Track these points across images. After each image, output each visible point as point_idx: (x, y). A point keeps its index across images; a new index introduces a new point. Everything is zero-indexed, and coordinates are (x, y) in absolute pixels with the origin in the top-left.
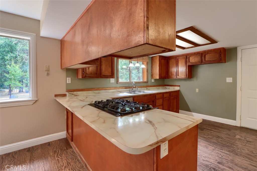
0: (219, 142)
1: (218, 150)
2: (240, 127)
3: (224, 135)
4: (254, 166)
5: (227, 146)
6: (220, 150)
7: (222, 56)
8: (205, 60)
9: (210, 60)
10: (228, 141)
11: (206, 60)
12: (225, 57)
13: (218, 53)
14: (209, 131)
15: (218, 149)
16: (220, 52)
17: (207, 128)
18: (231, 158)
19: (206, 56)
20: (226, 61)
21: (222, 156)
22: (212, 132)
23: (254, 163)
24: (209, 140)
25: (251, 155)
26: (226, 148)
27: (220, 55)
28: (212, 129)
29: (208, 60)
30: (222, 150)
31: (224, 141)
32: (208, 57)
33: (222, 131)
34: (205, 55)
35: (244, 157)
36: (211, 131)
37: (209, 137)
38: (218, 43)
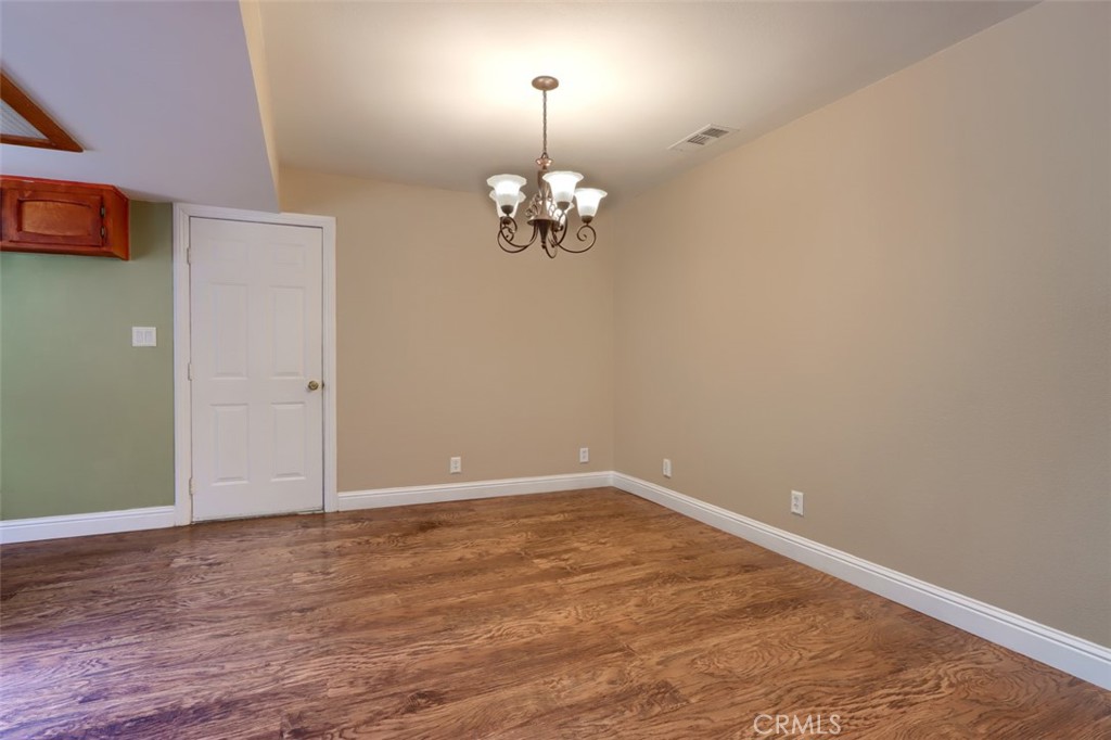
0: (97, 614)
1: (90, 648)
2: (190, 526)
3: (124, 578)
4: (223, 636)
5: (130, 615)
6: (99, 642)
7: (110, 224)
8: (20, 228)
9: (47, 232)
10: (141, 592)
11: (28, 227)
12: (126, 236)
13: (89, 206)
14: (51, 586)
15: (90, 643)
16: (102, 204)
17: (40, 576)
18: (142, 652)
19: (28, 208)
20: (130, 251)
21: (105, 665)
22: (66, 584)
23: (222, 628)
24: (47, 627)
25: (218, 607)
26: (126, 625)
27: (102, 216)
28: (68, 574)
29: (39, 232)
30: (108, 639)
31: (120, 601)
32: (36, 218)
33: (117, 565)
34: (20, 204)
35: (194, 623)
36: (60, 585)
37: (43, 616)
38: (85, 151)
